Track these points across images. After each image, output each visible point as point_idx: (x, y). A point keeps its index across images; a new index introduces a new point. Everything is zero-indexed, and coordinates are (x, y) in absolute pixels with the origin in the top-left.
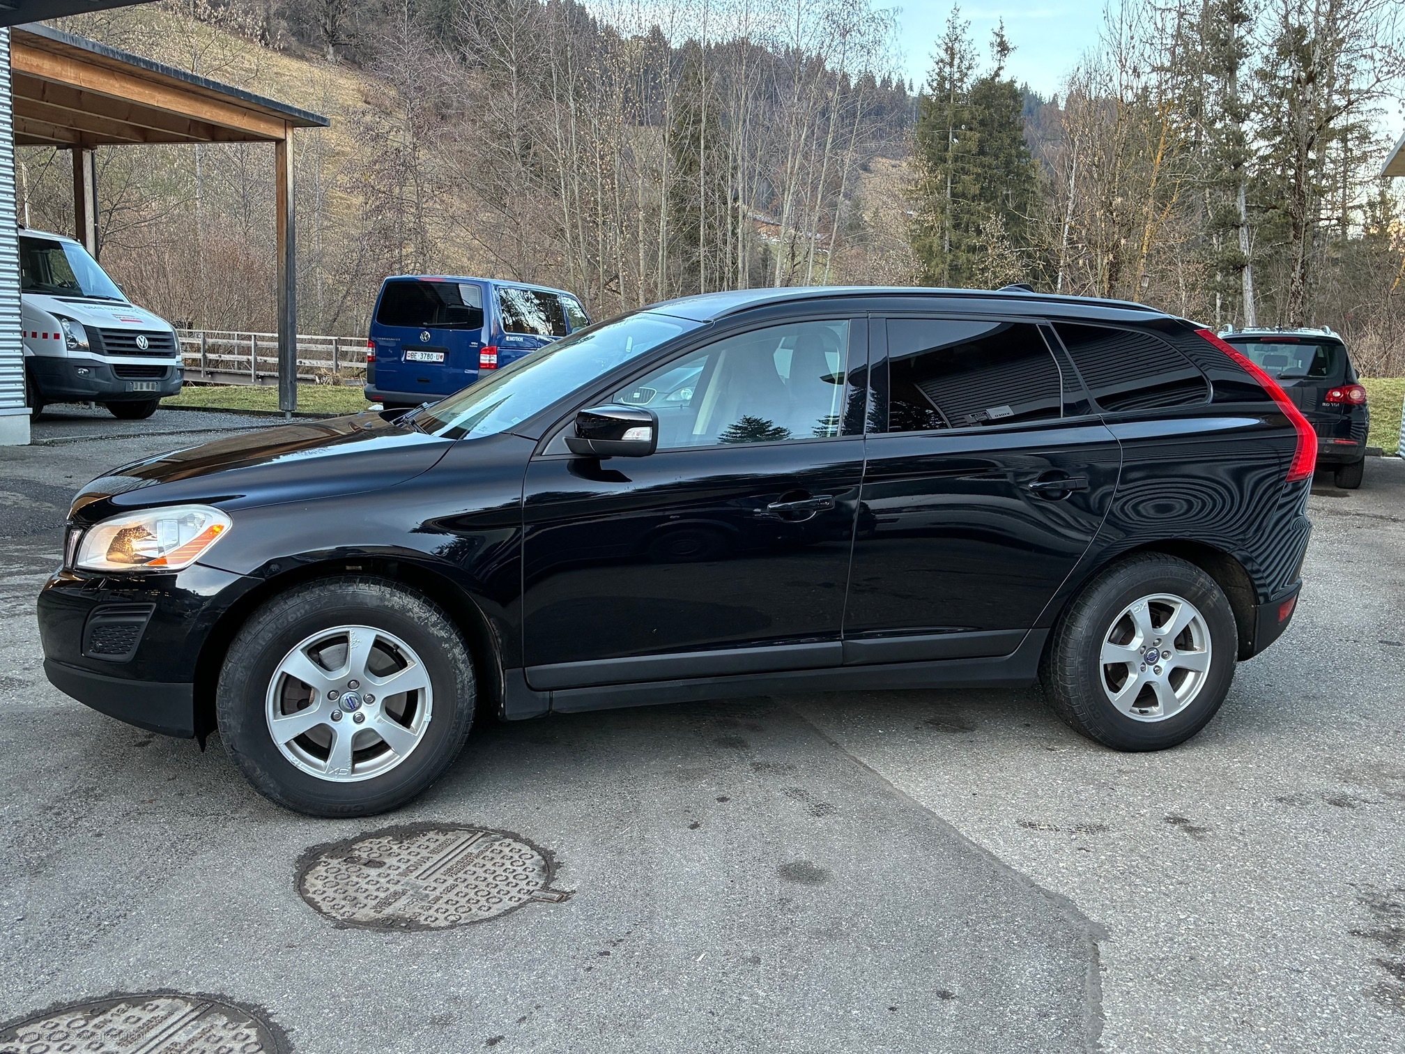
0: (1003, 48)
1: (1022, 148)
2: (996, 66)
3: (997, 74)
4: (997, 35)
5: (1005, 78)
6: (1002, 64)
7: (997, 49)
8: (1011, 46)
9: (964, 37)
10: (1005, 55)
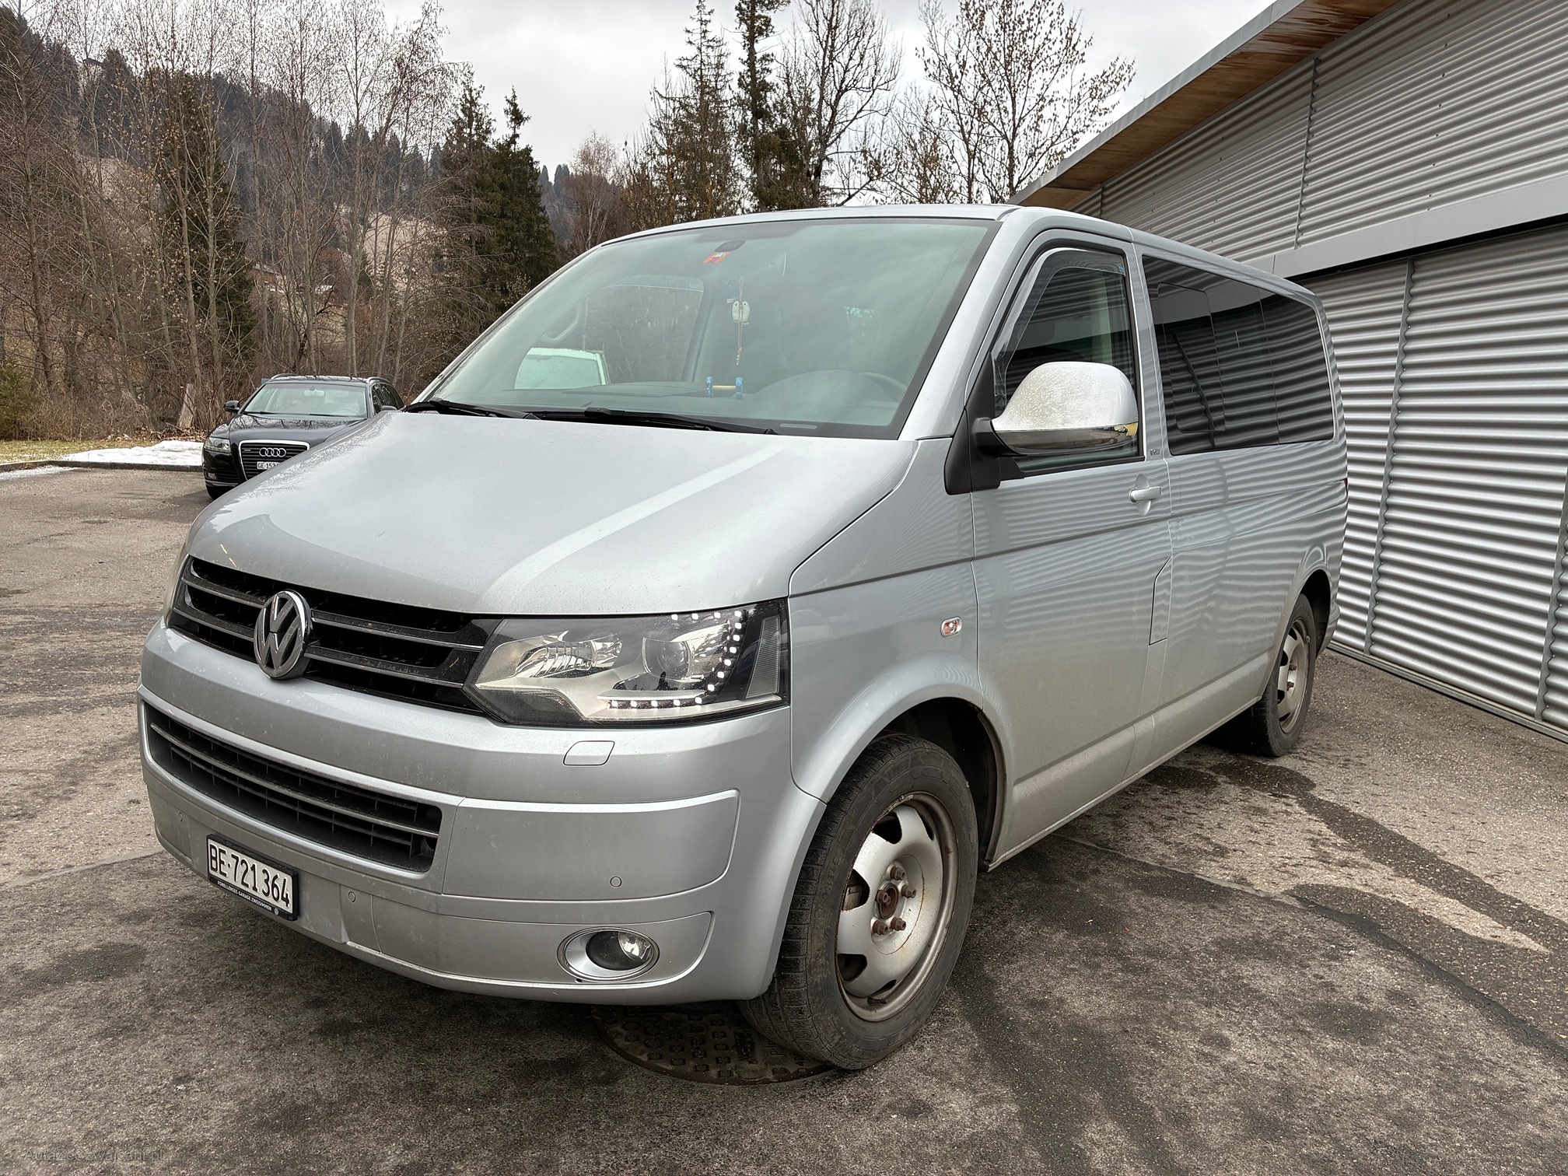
0: (517, 118)
3: (513, 140)
4: (511, 104)
7: (510, 117)
8: (525, 116)
10: (519, 124)
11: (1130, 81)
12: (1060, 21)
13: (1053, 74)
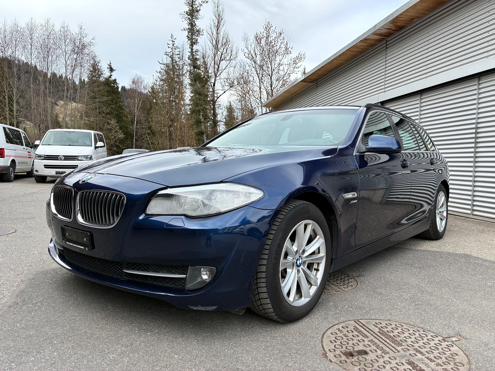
0: (112, 70)
1: (120, 100)
2: (109, 74)
3: (110, 76)
4: (109, 65)
5: (113, 78)
6: (112, 74)
7: (109, 70)
8: (114, 69)
9: (99, 65)
10: (112, 72)
12: (283, 42)
13: (282, 57)
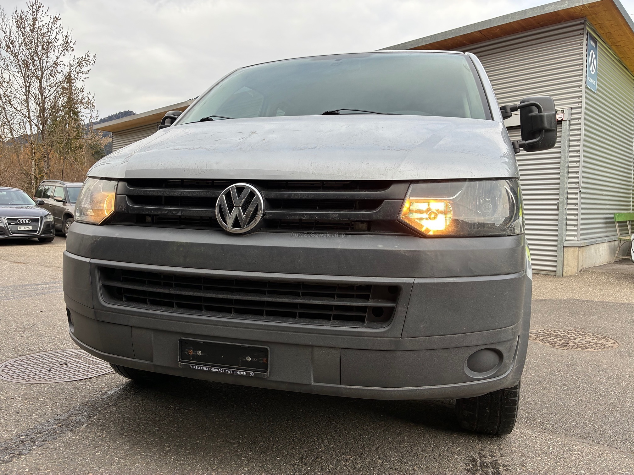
11: (95, 62)
12: (61, 32)
13: (59, 54)
